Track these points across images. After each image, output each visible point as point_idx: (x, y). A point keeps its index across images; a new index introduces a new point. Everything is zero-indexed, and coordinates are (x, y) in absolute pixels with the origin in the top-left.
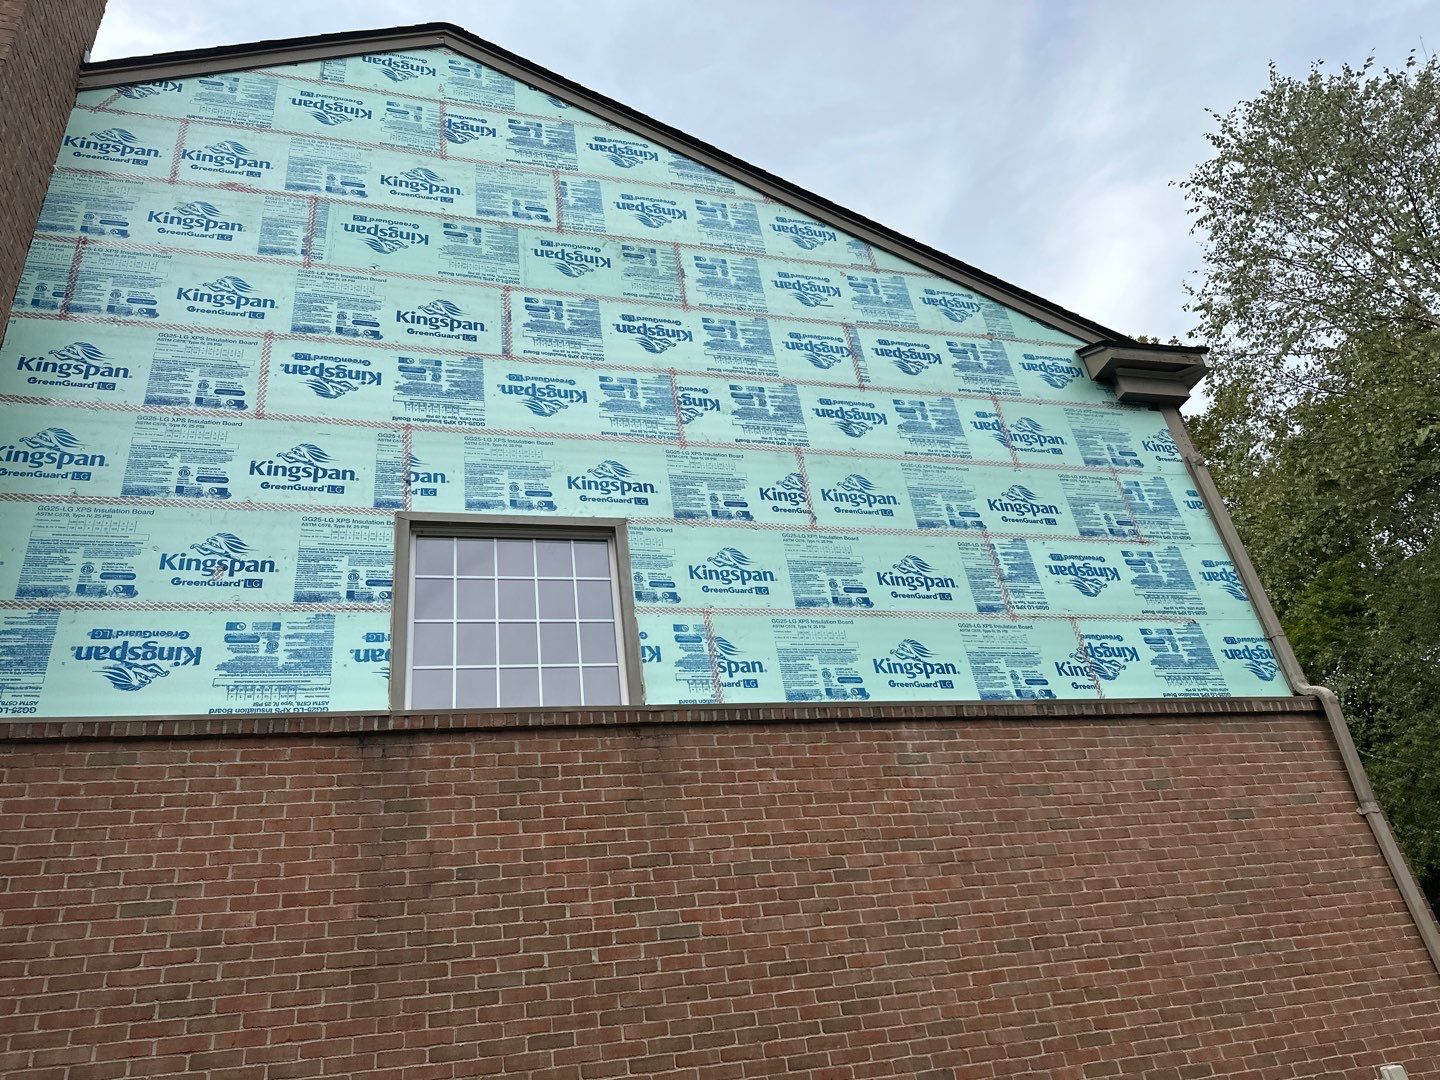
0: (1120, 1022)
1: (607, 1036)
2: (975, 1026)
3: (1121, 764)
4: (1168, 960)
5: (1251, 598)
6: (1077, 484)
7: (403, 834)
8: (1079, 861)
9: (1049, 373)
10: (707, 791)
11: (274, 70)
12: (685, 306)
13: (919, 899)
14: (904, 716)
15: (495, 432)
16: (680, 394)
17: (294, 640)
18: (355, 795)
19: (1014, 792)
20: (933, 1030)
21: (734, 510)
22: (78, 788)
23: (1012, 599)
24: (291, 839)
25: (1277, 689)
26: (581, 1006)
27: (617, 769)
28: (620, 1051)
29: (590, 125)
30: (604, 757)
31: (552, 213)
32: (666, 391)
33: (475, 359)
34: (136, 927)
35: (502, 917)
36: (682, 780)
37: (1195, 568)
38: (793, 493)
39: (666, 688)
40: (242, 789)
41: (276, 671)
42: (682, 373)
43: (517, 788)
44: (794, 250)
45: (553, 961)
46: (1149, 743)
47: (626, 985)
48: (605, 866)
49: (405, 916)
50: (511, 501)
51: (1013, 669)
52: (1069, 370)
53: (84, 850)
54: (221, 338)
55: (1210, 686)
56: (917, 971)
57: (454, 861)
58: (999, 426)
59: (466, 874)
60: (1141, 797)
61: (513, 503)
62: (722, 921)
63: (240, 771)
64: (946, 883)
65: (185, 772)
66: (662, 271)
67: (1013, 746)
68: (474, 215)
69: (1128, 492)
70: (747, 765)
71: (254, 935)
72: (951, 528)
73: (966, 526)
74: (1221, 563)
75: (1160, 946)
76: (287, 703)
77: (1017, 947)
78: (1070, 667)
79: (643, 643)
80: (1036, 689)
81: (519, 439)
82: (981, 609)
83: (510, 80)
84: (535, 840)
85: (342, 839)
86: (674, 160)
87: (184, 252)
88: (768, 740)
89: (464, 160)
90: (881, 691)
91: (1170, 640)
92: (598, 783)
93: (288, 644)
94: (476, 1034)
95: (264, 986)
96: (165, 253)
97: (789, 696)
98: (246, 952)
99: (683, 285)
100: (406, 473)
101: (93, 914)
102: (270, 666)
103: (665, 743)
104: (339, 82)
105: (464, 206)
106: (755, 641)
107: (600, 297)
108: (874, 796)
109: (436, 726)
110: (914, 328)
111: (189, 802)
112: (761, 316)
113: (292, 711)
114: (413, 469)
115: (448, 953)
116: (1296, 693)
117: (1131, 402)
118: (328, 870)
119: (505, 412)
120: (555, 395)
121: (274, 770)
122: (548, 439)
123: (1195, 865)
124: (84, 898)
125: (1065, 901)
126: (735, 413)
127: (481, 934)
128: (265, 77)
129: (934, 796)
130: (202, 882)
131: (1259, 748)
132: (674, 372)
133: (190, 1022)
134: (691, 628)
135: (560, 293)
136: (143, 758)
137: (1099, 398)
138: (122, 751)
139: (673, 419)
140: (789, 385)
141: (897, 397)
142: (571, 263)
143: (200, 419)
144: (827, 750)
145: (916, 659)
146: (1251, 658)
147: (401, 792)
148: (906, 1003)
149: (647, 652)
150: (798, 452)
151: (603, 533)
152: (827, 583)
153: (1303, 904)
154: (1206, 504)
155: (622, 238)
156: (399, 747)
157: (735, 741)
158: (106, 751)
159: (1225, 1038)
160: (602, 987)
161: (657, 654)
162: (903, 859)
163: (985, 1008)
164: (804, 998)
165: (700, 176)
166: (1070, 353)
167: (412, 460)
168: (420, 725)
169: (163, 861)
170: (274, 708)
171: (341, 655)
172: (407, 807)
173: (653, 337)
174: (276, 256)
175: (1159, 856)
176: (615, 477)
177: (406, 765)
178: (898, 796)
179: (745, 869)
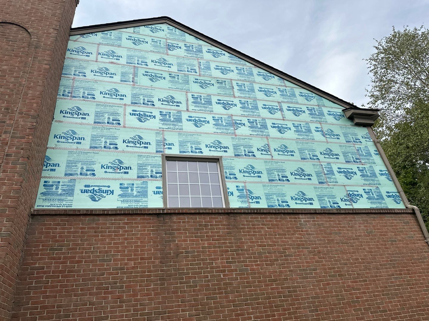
0: (362, 297)
1: (227, 297)
2: (323, 297)
3: (360, 226)
4: (374, 281)
5: (393, 181)
6: (344, 148)
7: (170, 241)
8: (349, 253)
9: (335, 116)
10: (248, 232)
11: (121, 30)
12: (234, 97)
13: (307, 262)
14: (300, 212)
15: (186, 132)
16: (234, 121)
17: (138, 188)
18: (157, 230)
19: (331, 234)
20: (312, 298)
21: (250, 154)
22: (85, 227)
23: (328, 180)
24: (141, 242)
25: (401, 206)
26: (219, 289)
27: (224, 225)
28: (230, 301)
29: (206, 46)
30: (220, 222)
31: (197, 71)
32: (230, 121)
33: (179, 112)
34: (103, 265)
35: (197, 264)
36: (242, 229)
37: (377, 172)
38: (266, 149)
39: (235, 203)
40: (127, 228)
41: (134, 197)
42: (234, 116)
43: (198, 229)
44: (263, 81)
45: (211, 276)
46: (367, 221)
47: (231, 284)
48: (222, 251)
49: (172, 263)
50: (191, 151)
51: (329, 200)
52: (340, 115)
53: (88, 244)
54: (112, 105)
55: (383, 205)
56: (307, 282)
57: (184, 249)
58: (322, 131)
59: (187, 252)
60: (365, 235)
61: (192, 152)
62: (255, 267)
63: (127, 223)
64: (314, 258)
65: (112, 224)
66: (228, 87)
67: (330, 221)
68: (177, 72)
69: (358, 150)
70: (258, 225)
71: (133, 268)
72: (310, 160)
73: (314, 159)
74: (385, 171)
75: (372, 277)
76: (137, 205)
77: (334, 276)
78: (344, 199)
79: (228, 190)
80: (336, 205)
81: (192, 134)
82: (320, 183)
83: (184, 33)
84: (204, 244)
85: (154, 242)
86: (229, 55)
87: (101, 81)
88: (264, 218)
89: (173, 56)
90: (293, 205)
91: (371, 192)
92: (220, 229)
93: (136, 189)
94: (193, 296)
95: (137, 281)
96: (96, 81)
97: (268, 206)
98: (131, 273)
99: (233, 91)
100: (163, 143)
101: (92, 261)
102: (132, 195)
103: (236, 218)
104: (138, 33)
105: (174, 69)
106: (258, 191)
107: (212, 95)
108: (293, 234)
109: (177, 212)
110: (297, 103)
111: (114, 232)
112: (255, 100)
113: (138, 207)
114: (165, 142)
115: (184, 274)
116: (407, 208)
117: (358, 125)
118: (151, 250)
119: (188, 126)
120: (201, 122)
121: (136, 223)
122: (200, 134)
123: (381, 255)
124: (89, 257)
125: (346, 264)
126: (249, 127)
127: (192, 269)
128: (118, 32)
129: (309, 234)
130: (119, 253)
131: (397, 223)
132: (232, 115)
133: (118, 291)
134: (241, 187)
135: (201, 93)
136: (101, 220)
137: (349, 123)
138: (96, 218)
139: (233, 129)
140: (264, 119)
141: (294, 122)
142: (203, 85)
143: (109, 128)
144: (280, 221)
145: (302, 197)
146: (394, 198)
147: (169, 230)
148: (305, 291)
149: (230, 193)
150: (267, 138)
151: (216, 160)
152: (277, 175)
153: (411, 266)
154: (380, 154)
155: (216, 78)
156: (167, 218)
157: (255, 218)
158: (92, 218)
159: (391, 302)
160: (224, 284)
161: (232, 194)
162: (302, 251)
163: (326, 292)
164: (277, 288)
165: (237, 60)
166: (340, 111)
167: (165, 139)
168: (173, 212)
169: (109, 247)
170: (134, 207)
171: (150, 193)
172: (170, 234)
173: (226, 106)
174: (125, 83)
175: (371, 252)
176: (218, 145)
177: (170, 222)
178: (300, 234)
179: (260, 253)
